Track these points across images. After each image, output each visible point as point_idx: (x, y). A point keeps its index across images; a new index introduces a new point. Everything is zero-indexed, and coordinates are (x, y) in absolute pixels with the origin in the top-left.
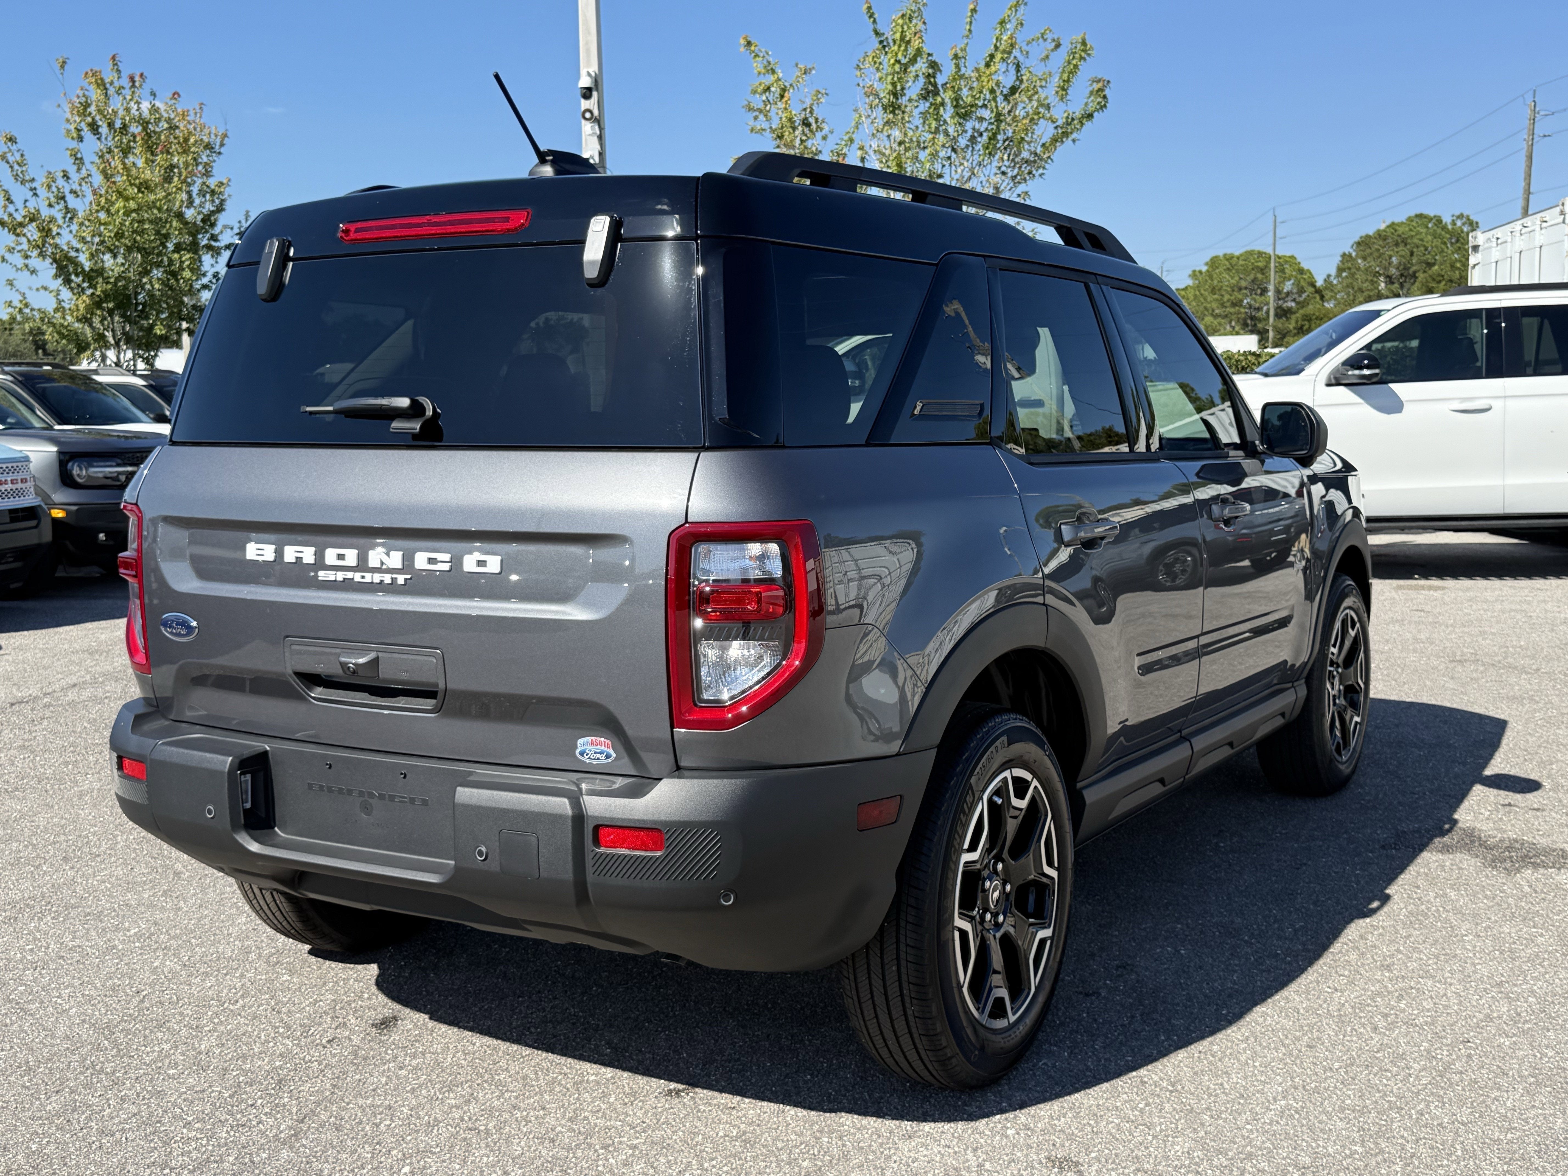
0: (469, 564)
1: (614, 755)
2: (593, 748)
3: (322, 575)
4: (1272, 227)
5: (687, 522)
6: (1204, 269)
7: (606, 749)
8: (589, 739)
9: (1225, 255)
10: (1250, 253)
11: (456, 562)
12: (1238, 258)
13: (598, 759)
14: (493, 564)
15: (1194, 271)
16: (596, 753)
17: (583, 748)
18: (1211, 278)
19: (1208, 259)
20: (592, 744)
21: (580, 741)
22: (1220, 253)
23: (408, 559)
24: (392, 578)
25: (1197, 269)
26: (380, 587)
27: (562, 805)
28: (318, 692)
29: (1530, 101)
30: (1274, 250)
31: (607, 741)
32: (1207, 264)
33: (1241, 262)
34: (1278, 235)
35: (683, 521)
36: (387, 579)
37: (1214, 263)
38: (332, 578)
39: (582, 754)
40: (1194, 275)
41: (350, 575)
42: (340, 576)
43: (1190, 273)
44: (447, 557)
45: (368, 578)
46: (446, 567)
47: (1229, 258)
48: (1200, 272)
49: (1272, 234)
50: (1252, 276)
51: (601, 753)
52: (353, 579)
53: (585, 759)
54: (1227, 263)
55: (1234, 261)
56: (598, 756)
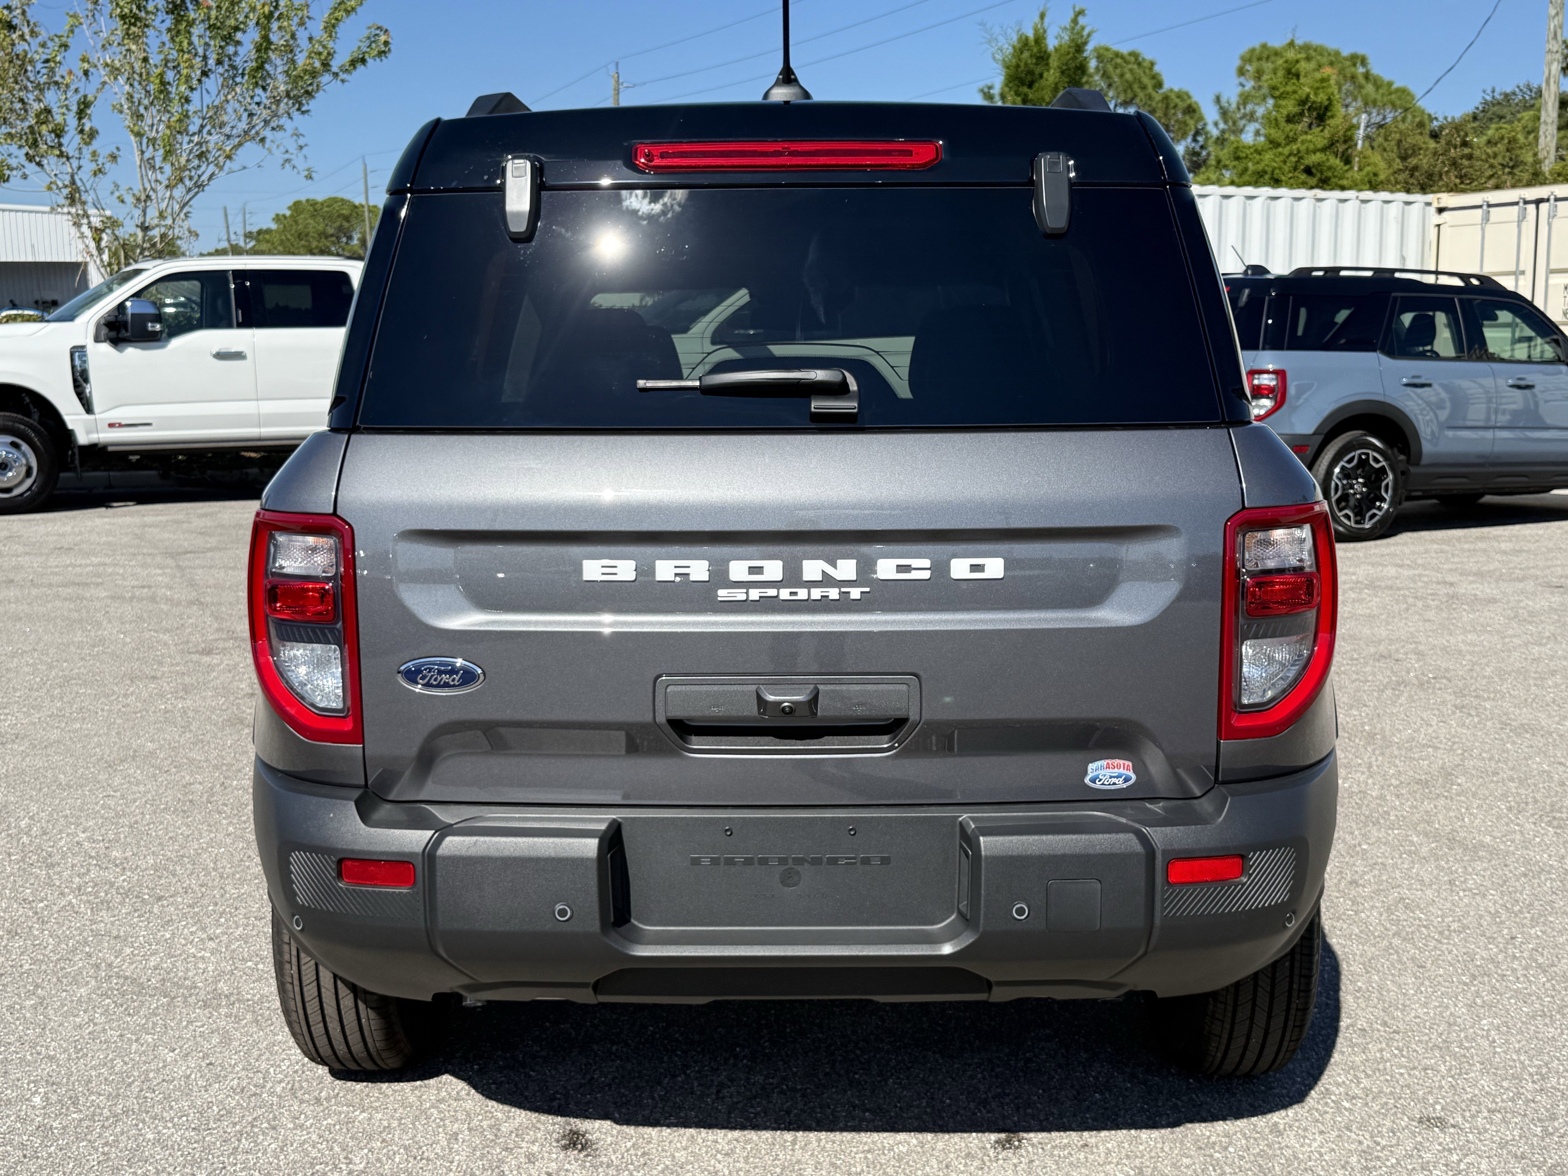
0: (960, 568)
1: (1134, 777)
2: (1108, 772)
3: (723, 594)
4: (362, 175)
5: (1244, 507)
6: (288, 213)
7: (1125, 772)
8: (1104, 763)
9: (308, 201)
10: (334, 200)
11: (940, 569)
12: (322, 204)
13: (1114, 784)
14: (995, 568)
15: (277, 215)
16: (1111, 777)
17: (1095, 773)
18: (296, 222)
19: (291, 203)
20: (1108, 767)
21: (1091, 766)
22: (303, 198)
23: (866, 568)
24: (840, 593)
25: (281, 213)
26: (824, 606)
27: (1127, 842)
28: (697, 742)
29: (612, 72)
30: (367, 198)
31: (1127, 763)
32: (290, 208)
33: (326, 209)
34: (370, 184)
35: (1241, 507)
36: (834, 593)
37: (297, 207)
38: (743, 597)
39: (1093, 780)
40: (278, 218)
41: (772, 592)
42: (755, 594)
43: (274, 216)
44: (926, 563)
45: (802, 594)
46: (926, 575)
47: (313, 203)
48: (284, 216)
49: (362, 182)
50: (338, 224)
51: (1117, 777)
52: (777, 597)
53: (1098, 785)
54: (311, 209)
55: (318, 207)
56: (1114, 780)
